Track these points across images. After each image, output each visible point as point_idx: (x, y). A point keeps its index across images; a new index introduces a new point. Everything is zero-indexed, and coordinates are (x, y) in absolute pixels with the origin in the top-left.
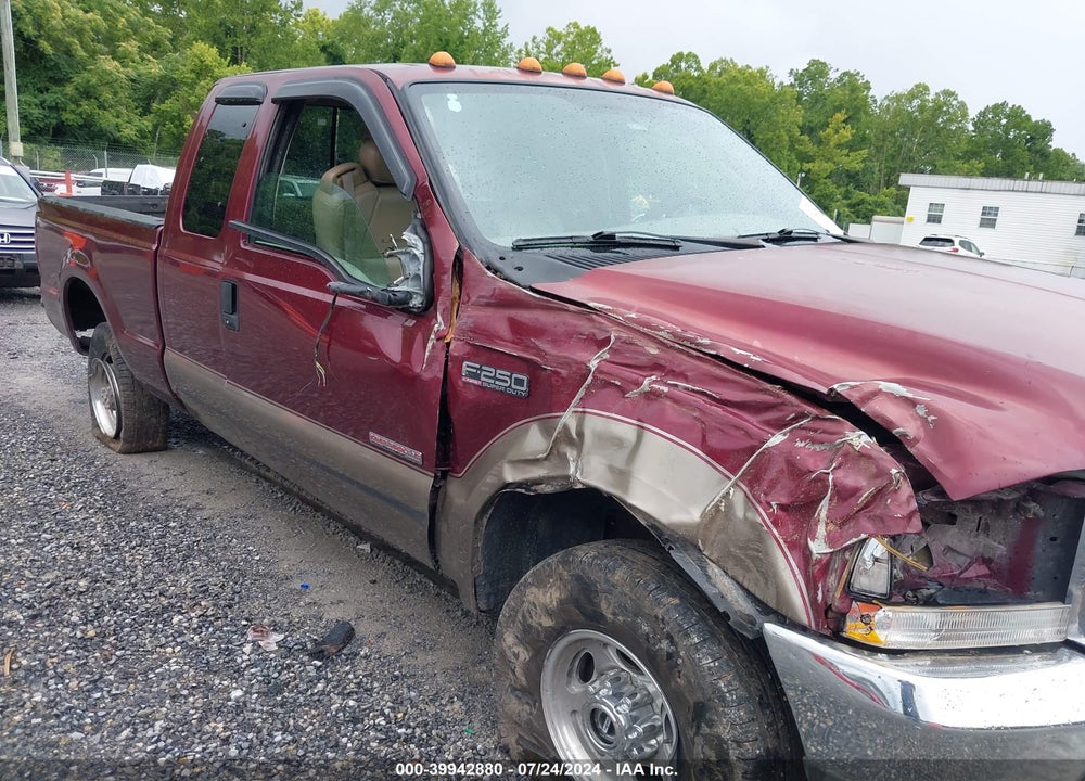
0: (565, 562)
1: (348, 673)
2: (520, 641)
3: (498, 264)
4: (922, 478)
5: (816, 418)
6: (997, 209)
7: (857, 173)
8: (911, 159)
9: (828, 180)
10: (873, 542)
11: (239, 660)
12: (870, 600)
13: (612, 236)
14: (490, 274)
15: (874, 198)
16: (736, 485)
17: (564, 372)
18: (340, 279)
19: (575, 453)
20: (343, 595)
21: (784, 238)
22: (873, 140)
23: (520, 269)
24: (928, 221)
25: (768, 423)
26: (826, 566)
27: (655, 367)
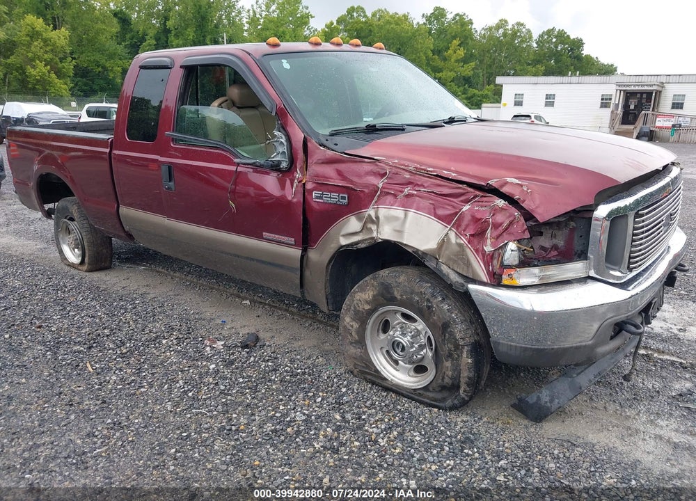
0: (374, 278)
1: (263, 353)
2: (353, 320)
3: (325, 143)
4: (528, 216)
5: (482, 196)
6: (554, 95)
7: (470, 78)
8: (502, 67)
9: (452, 83)
10: (511, 244)
11: (206, 354)
12: (510, 267)
13: (375, 126)
14: (322, 148)
15: (481, 93)
16: (450, 229)
17: (366, 191)
18: (238, 157)
19: (376, 227)
20: (244, 323)
21: (451, 121)
22: (477, 56)
23: (336, 145)
24: (515, 105)
25: (462, 201)
26: (492, 256)
27: (410, 183)
